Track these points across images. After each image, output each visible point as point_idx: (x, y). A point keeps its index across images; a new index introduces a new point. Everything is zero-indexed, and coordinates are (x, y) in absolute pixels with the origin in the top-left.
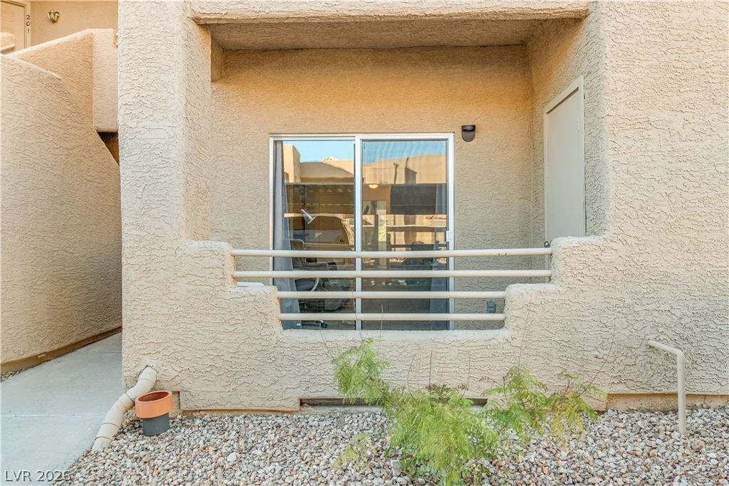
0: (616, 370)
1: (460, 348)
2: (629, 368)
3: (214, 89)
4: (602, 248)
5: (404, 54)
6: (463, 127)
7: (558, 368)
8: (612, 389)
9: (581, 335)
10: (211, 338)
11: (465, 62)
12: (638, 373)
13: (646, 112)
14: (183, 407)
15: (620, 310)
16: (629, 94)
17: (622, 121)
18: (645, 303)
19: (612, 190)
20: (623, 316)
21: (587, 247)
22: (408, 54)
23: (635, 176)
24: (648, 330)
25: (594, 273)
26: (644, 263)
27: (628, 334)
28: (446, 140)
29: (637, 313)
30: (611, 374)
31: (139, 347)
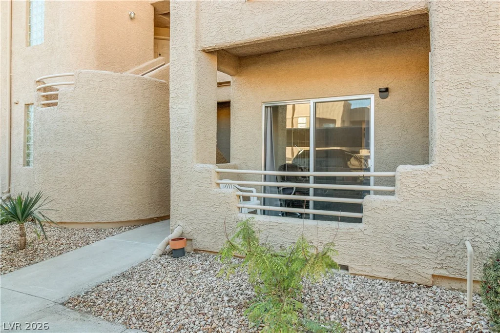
0: (439, 259)
1: (332, 232)
2: (449, 258)
3: (234, 80)
4: (429, 173)
5: (340, 46)
6: (379, 89)
7: (396, 252)
8: (435, 272)
9: (413, 232)
10: (205, 214)
11: (382, 45)
12: (457, 263)
13: (466, 75)
14: (194, 247)
15: (443, 217)
16: (452, 64)
17: (447, 84)
18: (464, 214)
19: (438, 133)
20: (445, 222)
21: (418, 173)
23: (457, 122)
24: (465, 234)
25: (423, 190)
26: (464, 185)
27: (449, 235)
28: (370, 99)
29: (457, 220)
30: (435, 261)
31: (176, 215)
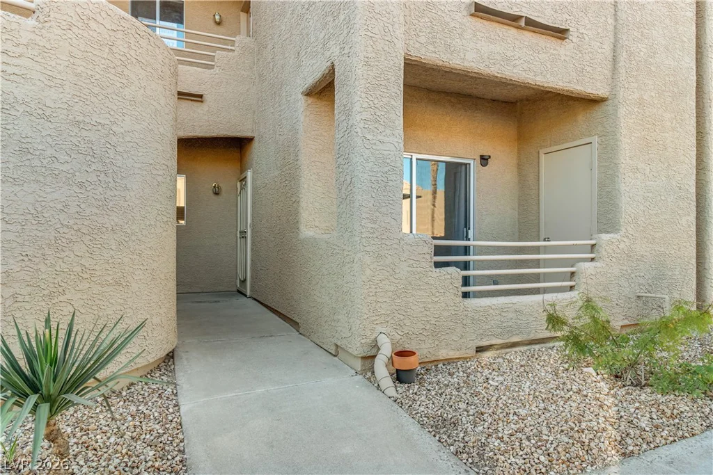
0: (625, 311)
2: (629, 310)
4: (619, 240)
6: (481, 156)
8: (623, 323)
9: (611, 292)
10: (423, 307)
15: (626, 276)
18: (635, 272)
20: (627, 280)
21: (613, 240)
22: (449, 98)
24: (636, 288)
25: (616, 255)
26: (635, 250)
27: (629, 290)
28: (469, 164)
29: (632, 278)
30: (622, 314)
31: (374, 318)
